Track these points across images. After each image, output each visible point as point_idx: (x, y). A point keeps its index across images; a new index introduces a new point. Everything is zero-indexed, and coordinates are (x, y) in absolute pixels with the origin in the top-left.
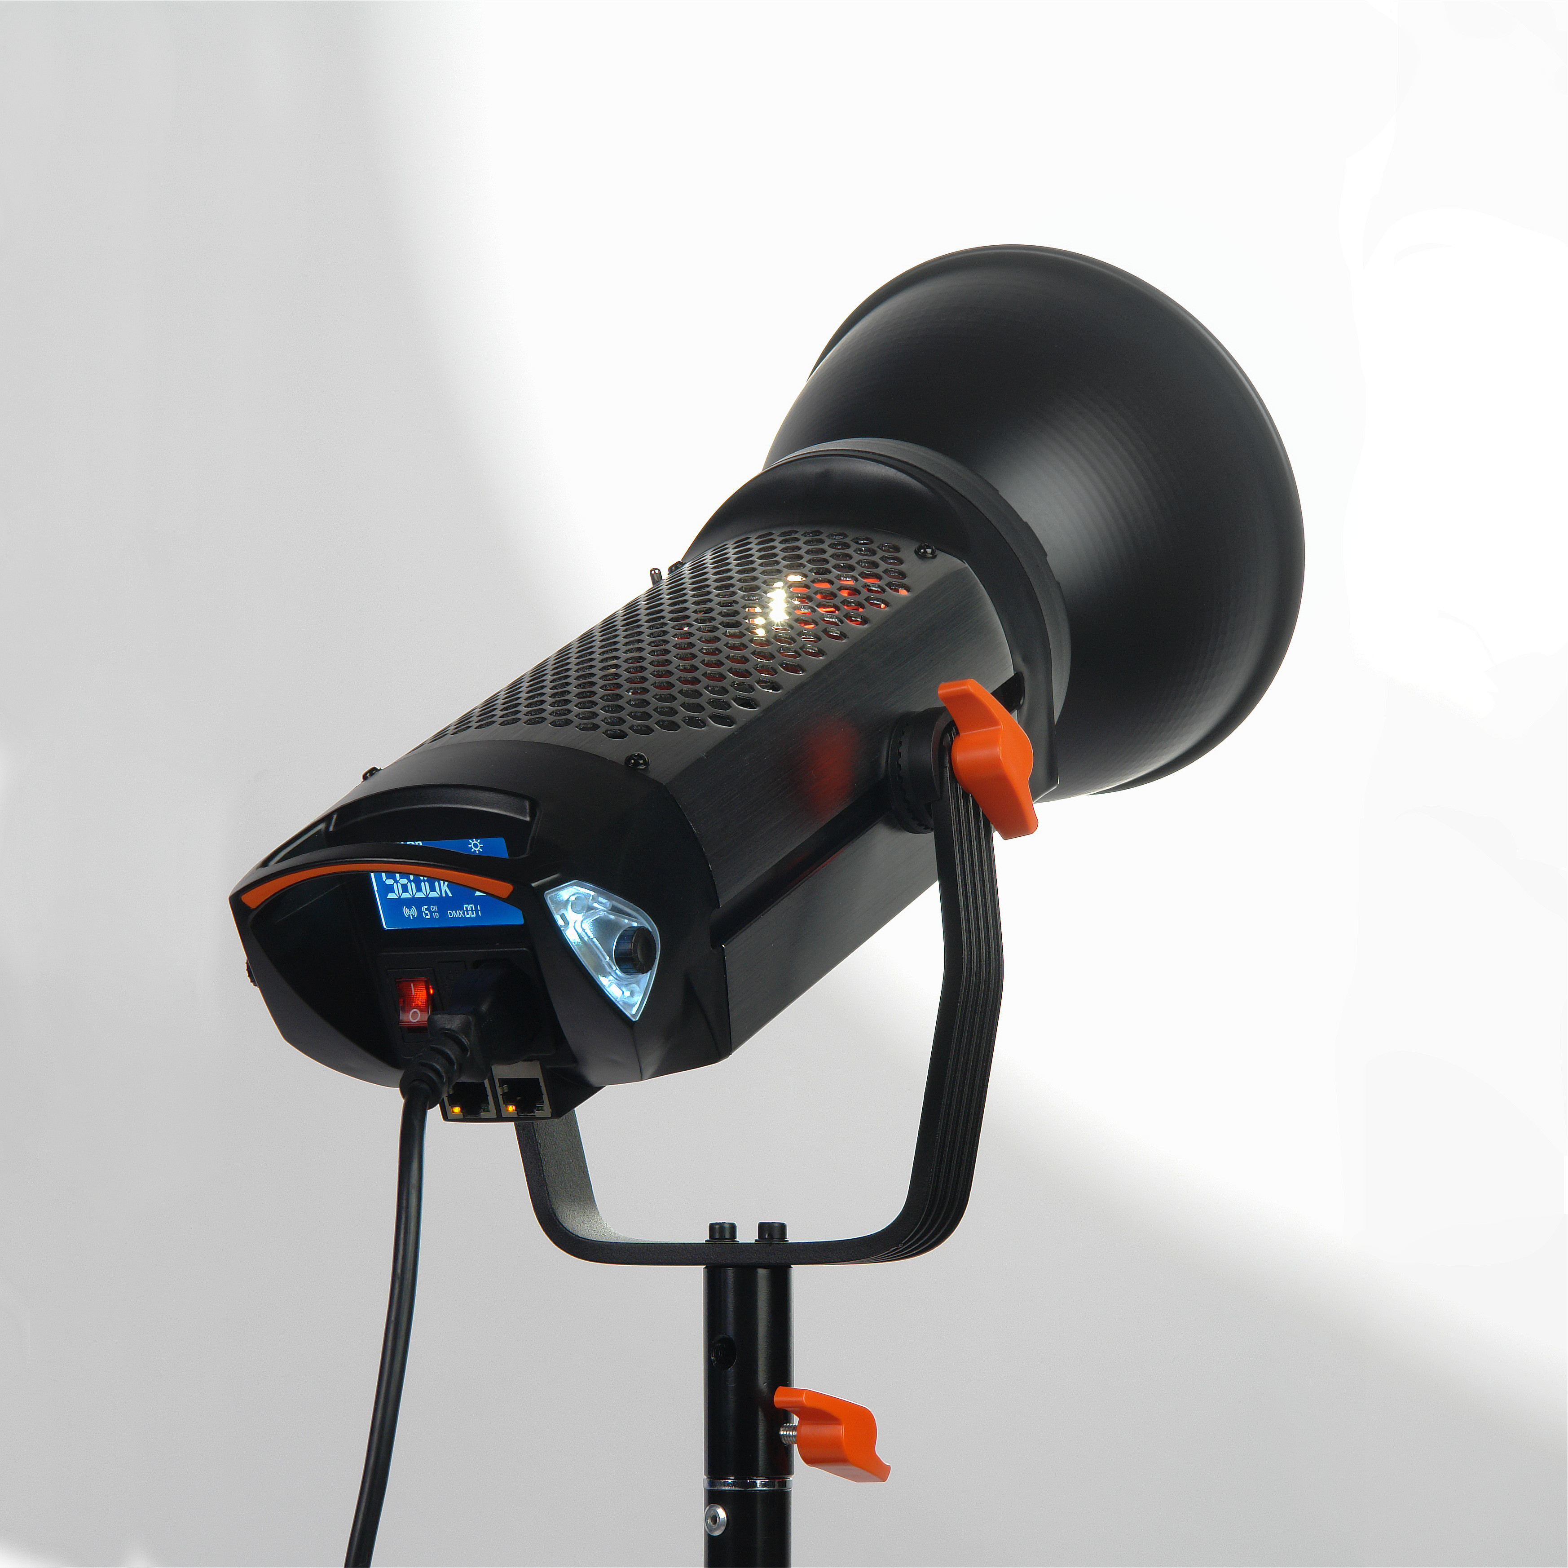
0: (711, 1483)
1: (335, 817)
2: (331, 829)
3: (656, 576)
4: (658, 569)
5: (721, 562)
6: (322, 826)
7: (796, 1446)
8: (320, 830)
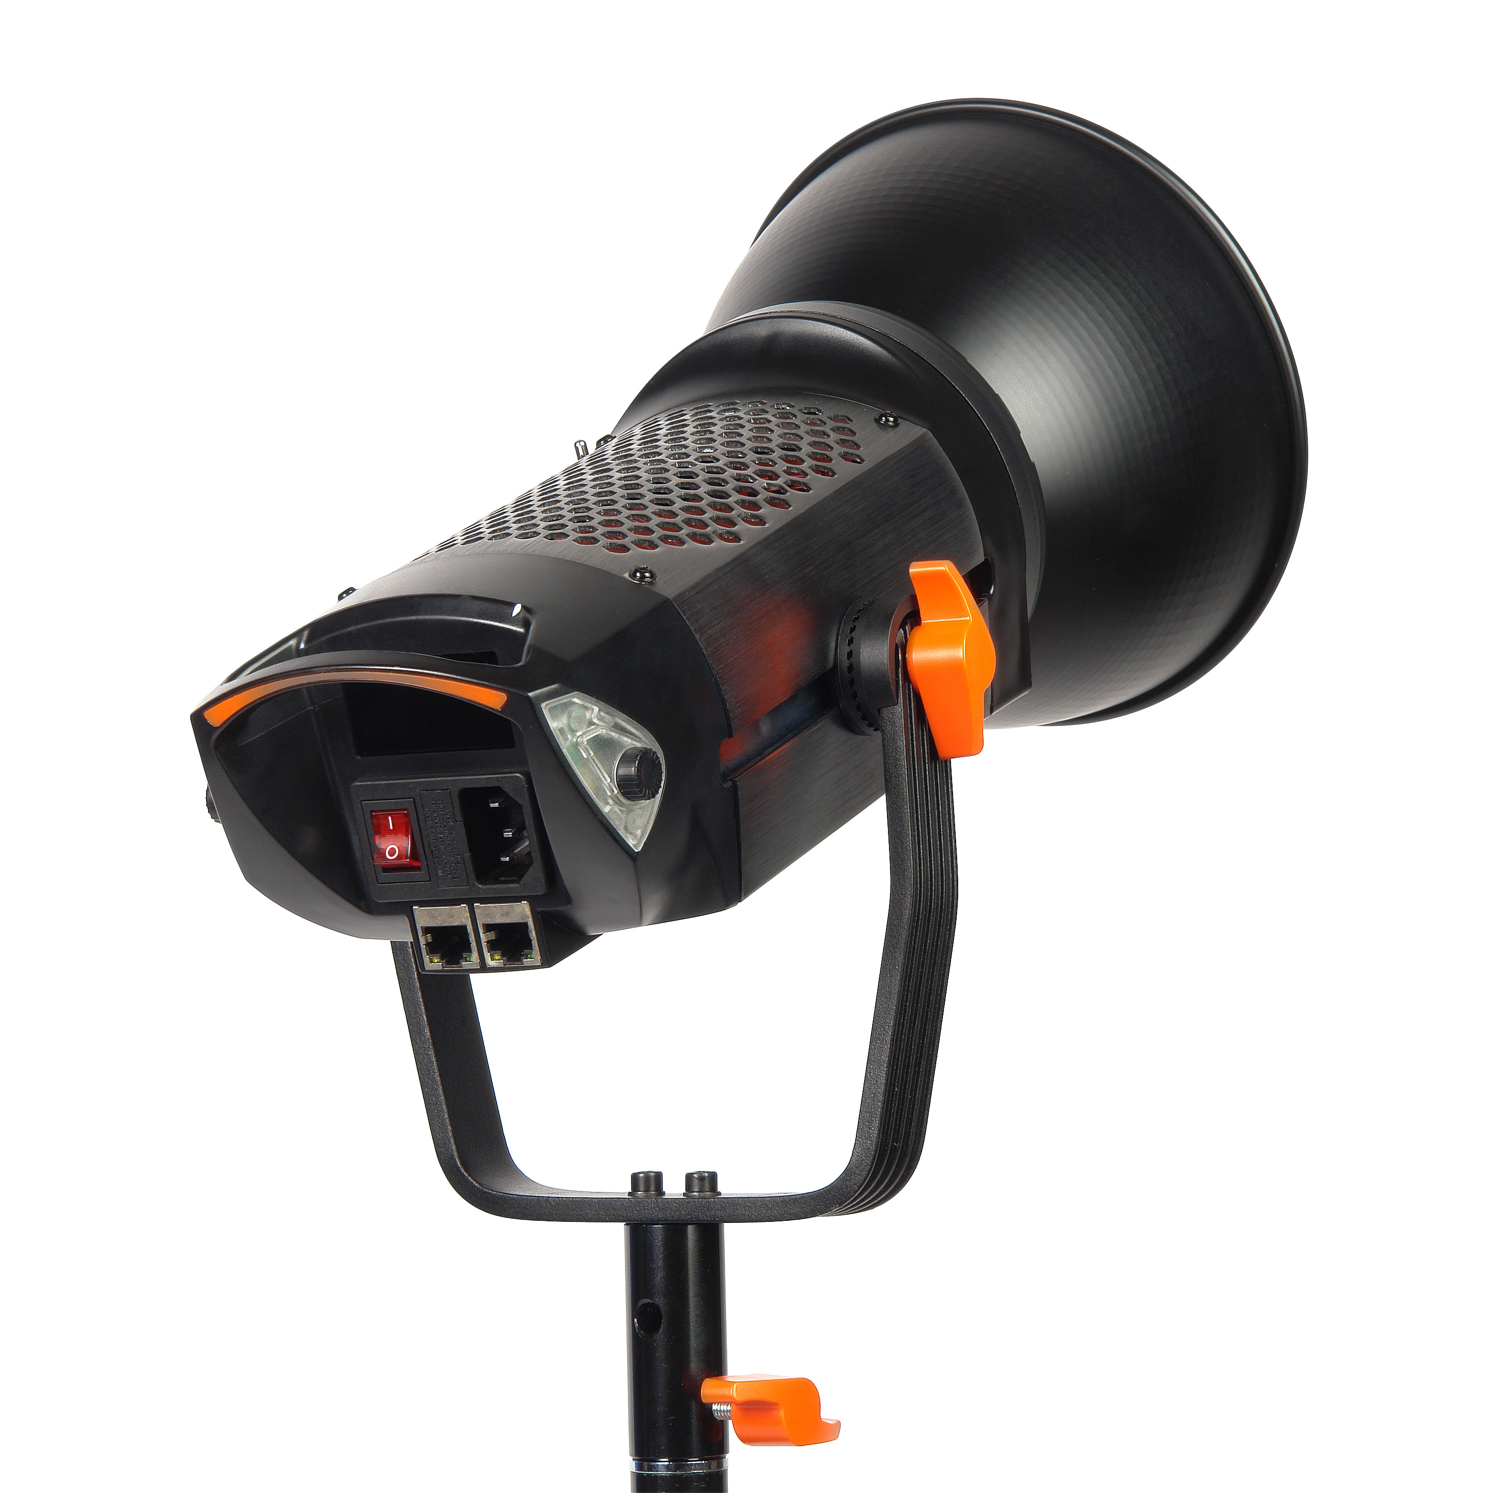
0: (640, 1467)
1: (306, 633)
2: (302, 646)
3: (581, 449)
4: (584, 442)
5: (649, 440)
6: (293, 642)
7: (730, 1422)
8: (291, 646)
